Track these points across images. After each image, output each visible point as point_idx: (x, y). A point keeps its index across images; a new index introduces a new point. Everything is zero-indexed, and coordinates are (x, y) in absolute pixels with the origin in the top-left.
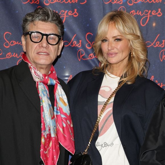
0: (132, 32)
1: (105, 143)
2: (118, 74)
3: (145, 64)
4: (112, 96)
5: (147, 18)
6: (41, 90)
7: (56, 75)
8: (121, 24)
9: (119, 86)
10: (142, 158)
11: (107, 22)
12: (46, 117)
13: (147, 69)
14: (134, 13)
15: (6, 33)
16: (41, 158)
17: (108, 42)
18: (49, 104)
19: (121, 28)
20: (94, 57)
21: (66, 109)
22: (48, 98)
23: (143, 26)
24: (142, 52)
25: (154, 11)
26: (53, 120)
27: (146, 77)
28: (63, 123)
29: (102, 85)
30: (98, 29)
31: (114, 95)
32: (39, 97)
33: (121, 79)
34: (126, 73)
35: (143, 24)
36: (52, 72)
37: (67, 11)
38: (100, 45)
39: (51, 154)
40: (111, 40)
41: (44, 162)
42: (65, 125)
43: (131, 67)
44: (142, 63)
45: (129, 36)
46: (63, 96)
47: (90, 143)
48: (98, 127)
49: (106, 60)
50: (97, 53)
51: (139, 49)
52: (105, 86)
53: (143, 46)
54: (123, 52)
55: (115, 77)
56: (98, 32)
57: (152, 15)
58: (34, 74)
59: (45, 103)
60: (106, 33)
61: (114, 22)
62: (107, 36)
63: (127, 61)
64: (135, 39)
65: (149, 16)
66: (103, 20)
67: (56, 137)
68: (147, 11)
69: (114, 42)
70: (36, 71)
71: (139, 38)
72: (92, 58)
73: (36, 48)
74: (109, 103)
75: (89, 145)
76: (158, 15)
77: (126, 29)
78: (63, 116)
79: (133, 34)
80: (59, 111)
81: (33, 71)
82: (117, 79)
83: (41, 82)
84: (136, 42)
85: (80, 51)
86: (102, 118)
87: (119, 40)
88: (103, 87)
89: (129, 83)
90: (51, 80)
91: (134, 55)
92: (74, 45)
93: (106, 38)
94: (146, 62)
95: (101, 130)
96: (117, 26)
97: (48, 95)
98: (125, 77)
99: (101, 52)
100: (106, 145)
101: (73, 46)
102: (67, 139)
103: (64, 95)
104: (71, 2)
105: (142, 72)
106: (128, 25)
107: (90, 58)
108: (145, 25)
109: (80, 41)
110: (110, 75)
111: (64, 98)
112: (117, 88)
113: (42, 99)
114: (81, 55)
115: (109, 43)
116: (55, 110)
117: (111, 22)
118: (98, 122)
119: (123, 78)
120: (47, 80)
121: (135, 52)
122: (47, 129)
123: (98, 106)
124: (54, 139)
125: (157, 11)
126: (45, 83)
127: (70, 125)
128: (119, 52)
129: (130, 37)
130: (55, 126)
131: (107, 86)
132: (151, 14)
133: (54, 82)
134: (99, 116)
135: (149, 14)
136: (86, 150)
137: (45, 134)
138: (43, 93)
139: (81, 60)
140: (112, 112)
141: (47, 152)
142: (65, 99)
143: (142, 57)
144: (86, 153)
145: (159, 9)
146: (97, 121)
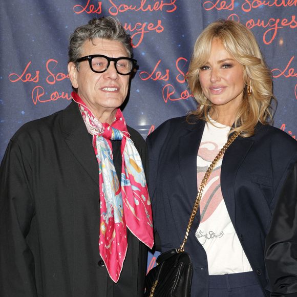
0: (249, 52)
1: (211, 233)
2: (227, 121)
3: (270, 103)
4: (218, 158)
5: (273, 31)
6: (100, 148)
7: (125, 124)
8: (232, 41)
9: (228, 141)
10: (269, 254)
11: (209, 39)
12: (108, 191)
13: (273, 112)
14: (252, 23)
15: (50, 60)
16: (101, 255)
17: (211, 70)
18: (112, 171)
19: (232, 46)
20: (189, 96)
21: (140, 177)
22: (110, 161)
23: (268, 44)
24: (265, 85)
25: (285, 19)
26: (118, 196)
27: (271, 125)
28: (135, 199)
29: (203, 140)
30: (195, 49)
31: (222, 156)
32: (96, 160)
33: (231, 129)
34: (240, 119)
35: (268, 41)
36: (118, 119)
37: (146, 23)
38: (198, 76)
39: (114, 249)
40: (216, 66)
41: (106, 261)
42: (137, 203)
43: (247, 110)
44: (265, 102)
45: (244, 59)
46: (135, 156)
47: (187, 234)
48: (199, 208)
49: (208, 100)
50: (193, 88)
51: (261, 79)
52: (206, 143)
53: (265, 76)
54: (234, 85)
55: (223, 126)
56: (195, 55)
57: (282, 26)
58: (89, 123)
59: (106, 168)
60: (207, 56)
61: (221, 38)
62: (209, 61)
63: (240, 100)
64: (253, 65)
65: (276, 28)
66: (201, 34)
67: (122, 222)
68: (274, 20)
69: (220, 70)
70: (92, 119)
71: (260, 63)
72: (186, 97)
73: (98, 80)
74: (214, 168)
75: (186, 237)
76: (291, 27)
77: (239, 48)
78: (135, 188)
79: (251, 57)
80: (128, 180)
81: (87, 120)
82: (227, 130)
83: (100, 135)
84: (255, 68)
85: (167, 87)
86: (204, 193)
87: (229, 66)
88: (204, 143)
89: (245, 136)
90: (115, 132)
91: (253, 91)
92: (157, 78)
93: (208, 63)
94: (271, 101)
95: (204, 211)
96: (225, 44)
97: (111, 156)
98: (238, 126)
99: (199, 85)
100: (213, 235)
101: (155, 80)
102: (141, 223)
103: (137, 155)
104: (152, 9)
105: (265, 118)
106: (243, 43)
107: (183, 98)
108: (270, 42)
109: (168, 71)
110: (214, 124)
111: (136, 159)
112: (227, 144)
113: (101, 162)
114: (169, 93)
115: (212, 72)
116: (123, 178)
117: (215, 38)
118: (198, 200)
119: (234, 127)
120: (110, 132)
121: (254, 86)
122: (109, 210)
123: (197, 174)
124: (118, 225)
125: (290, 20)
126: (107, 137)
127: (146, 203)
128: (228, 86)
129: (245, 61)
130: (122, 205)
131: (210, 142)
132: (279, 24)
133: (121, 135)
134: (199, 190)
135: (276, 24)
136: (182, 245)
137: (105, 217)
138: (103, 153)
139: (169, 101)
140: (220, 183)
141: (109, 246)
142: (138, 160)
143: (265, 92)
144: (182, 249)
145: (293, 16)
146: (197, 198)
